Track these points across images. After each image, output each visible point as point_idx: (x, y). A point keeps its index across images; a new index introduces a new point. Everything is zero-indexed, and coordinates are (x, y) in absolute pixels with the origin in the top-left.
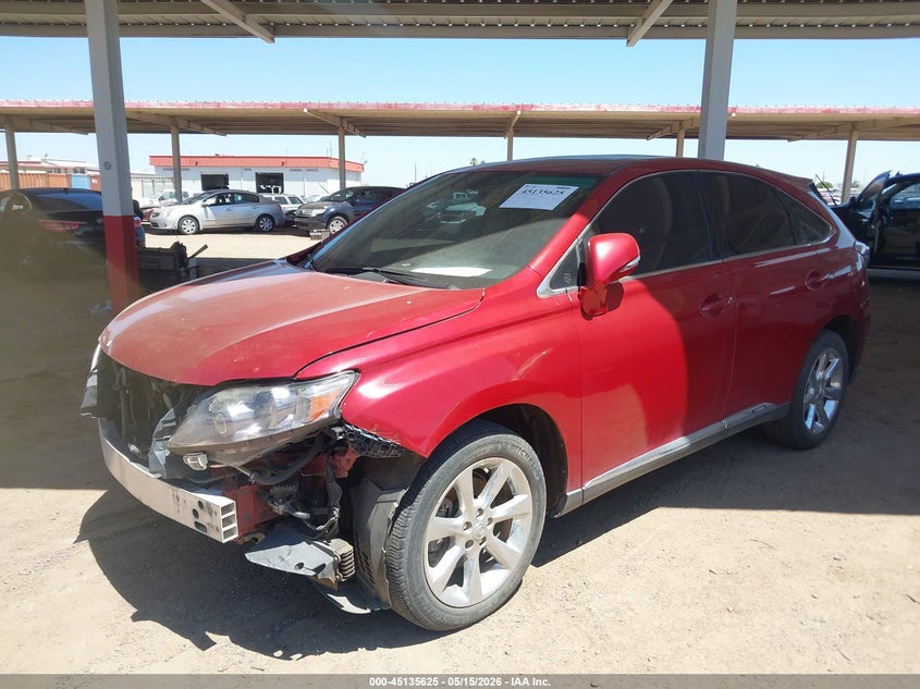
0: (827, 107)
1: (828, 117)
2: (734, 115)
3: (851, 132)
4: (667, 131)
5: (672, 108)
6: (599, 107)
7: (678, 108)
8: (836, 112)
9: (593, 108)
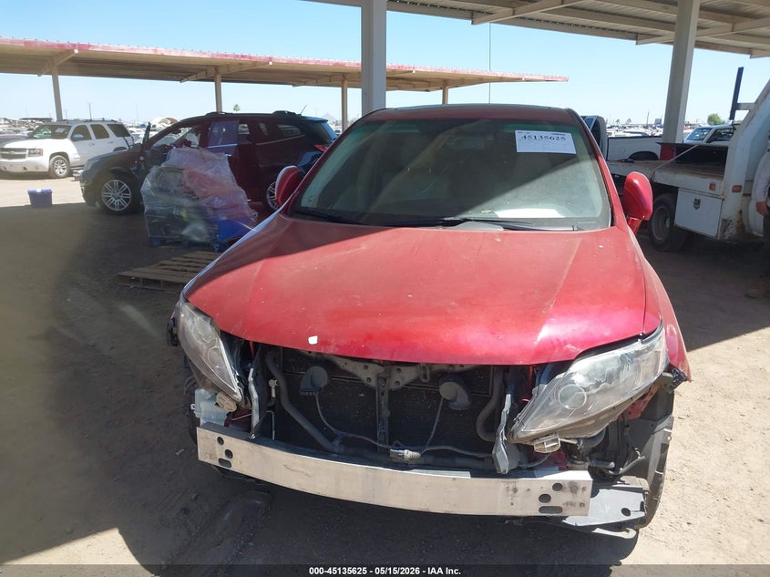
0: (337, 61)
1: (337, 69)
2: (271, 63)
3: (343, 81)
4: (202, 75)
5: (221, 55)
6: (156, 50)
7: (226, 56)
8: (343, 65)
9: (150, 51)
